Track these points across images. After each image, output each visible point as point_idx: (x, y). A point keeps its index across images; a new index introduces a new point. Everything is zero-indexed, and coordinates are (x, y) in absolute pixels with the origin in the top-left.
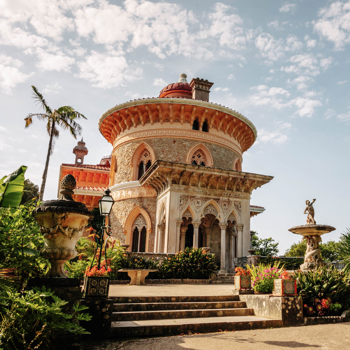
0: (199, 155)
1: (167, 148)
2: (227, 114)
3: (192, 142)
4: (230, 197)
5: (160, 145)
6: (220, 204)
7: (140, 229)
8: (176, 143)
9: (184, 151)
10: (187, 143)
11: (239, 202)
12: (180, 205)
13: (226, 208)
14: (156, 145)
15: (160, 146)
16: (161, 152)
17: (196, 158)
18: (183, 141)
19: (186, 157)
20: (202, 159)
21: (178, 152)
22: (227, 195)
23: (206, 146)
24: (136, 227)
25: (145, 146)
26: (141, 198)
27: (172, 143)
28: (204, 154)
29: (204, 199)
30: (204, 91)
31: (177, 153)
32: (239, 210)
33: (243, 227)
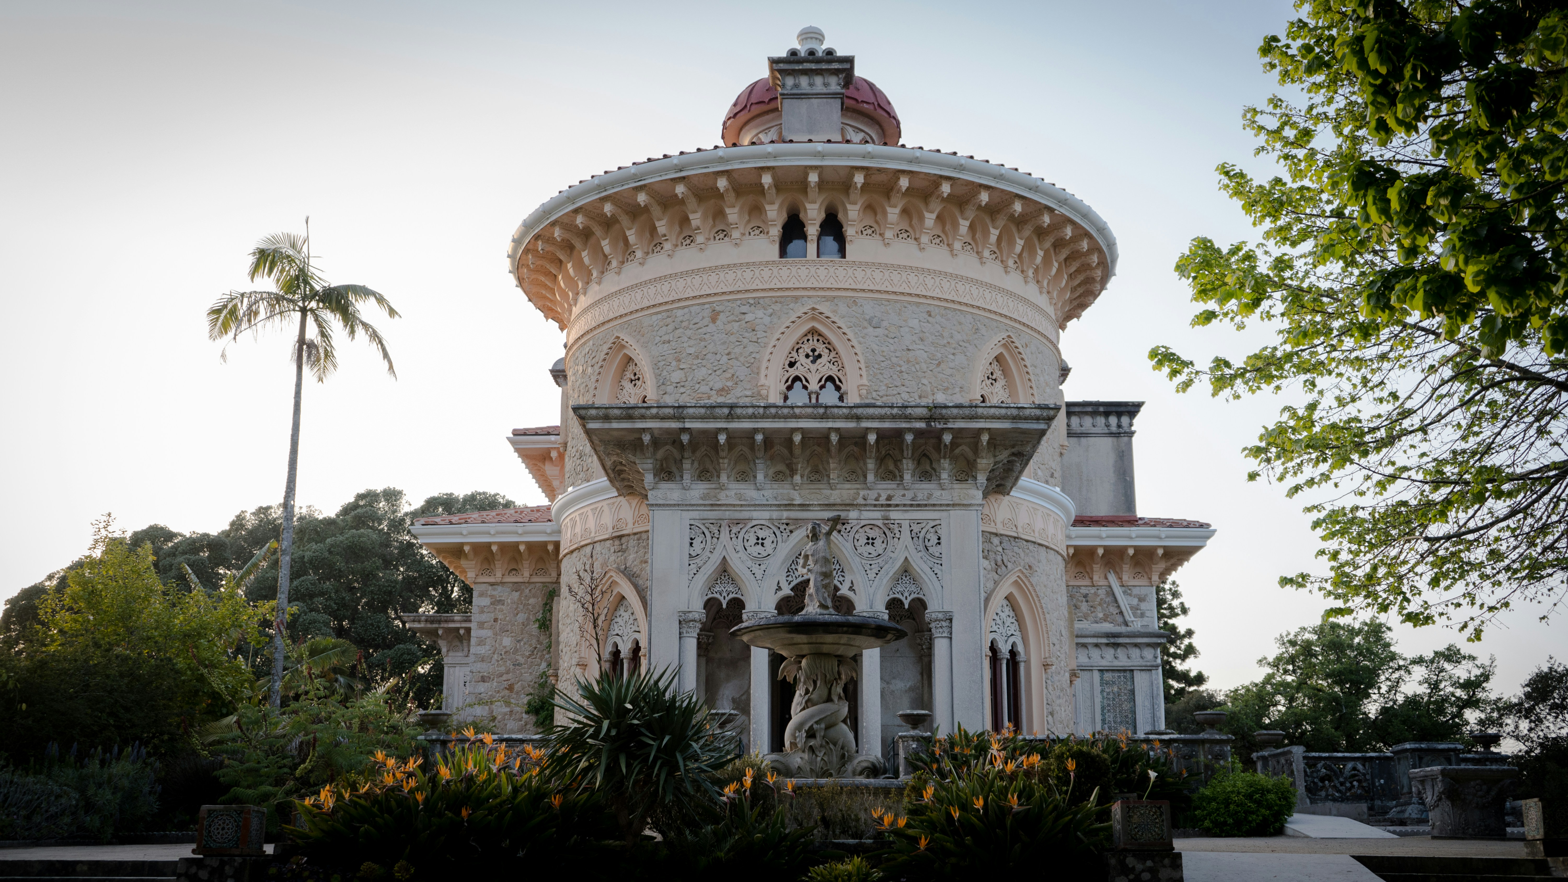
0: (813, 350)
1: (692, 342)
2: (903, 172)
3: (777, 307)
4: (889, 505)
5: (666, 338)
6: (851, 538)
7: (625, 650)
8: (718, 322)
9: (751, 348)
10: (760, 313)
11: (932, 524)
12: (690, 556)
13: (875, 554)
14: (658, 339)
15: (669, 342)
16: (674, 363)
17: (804, 367)
18: (744, 309)
19: (758, 368)
20: (824, 367)
21: (728, 354)
22: (877, 500)
23: (835, 311)
24: (616, 645)
25: (623, 347)
26: (620, 537)
27: (707, 321)
28: (830, 348)
29: (782, 527)
30: (818, 95)
31: (725, 359)
32: (932, 555)
33: (951, 620)
